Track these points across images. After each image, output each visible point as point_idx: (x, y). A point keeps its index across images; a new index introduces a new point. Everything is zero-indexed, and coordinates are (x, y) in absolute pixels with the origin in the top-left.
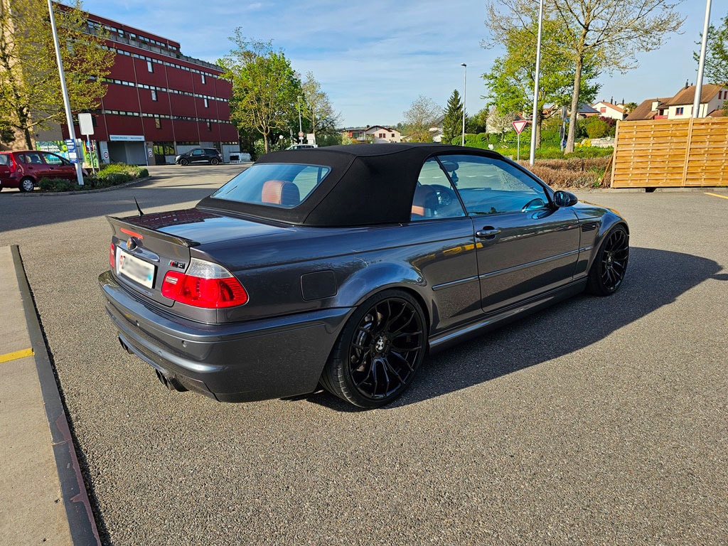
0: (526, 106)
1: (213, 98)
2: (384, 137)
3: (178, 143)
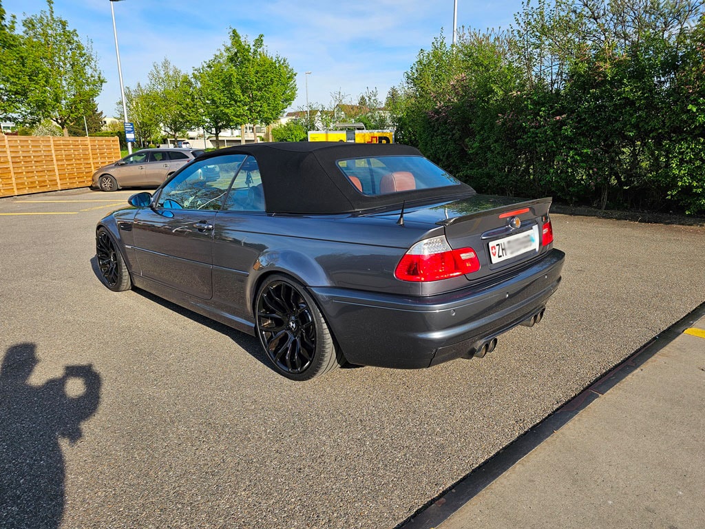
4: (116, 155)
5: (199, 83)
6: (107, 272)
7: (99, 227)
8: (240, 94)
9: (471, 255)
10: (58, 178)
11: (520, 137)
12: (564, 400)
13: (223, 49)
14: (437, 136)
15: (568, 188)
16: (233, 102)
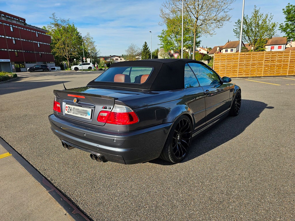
0: (175, 48)
1: (42, 43)
2: (118, 60)
3: (26, 63)
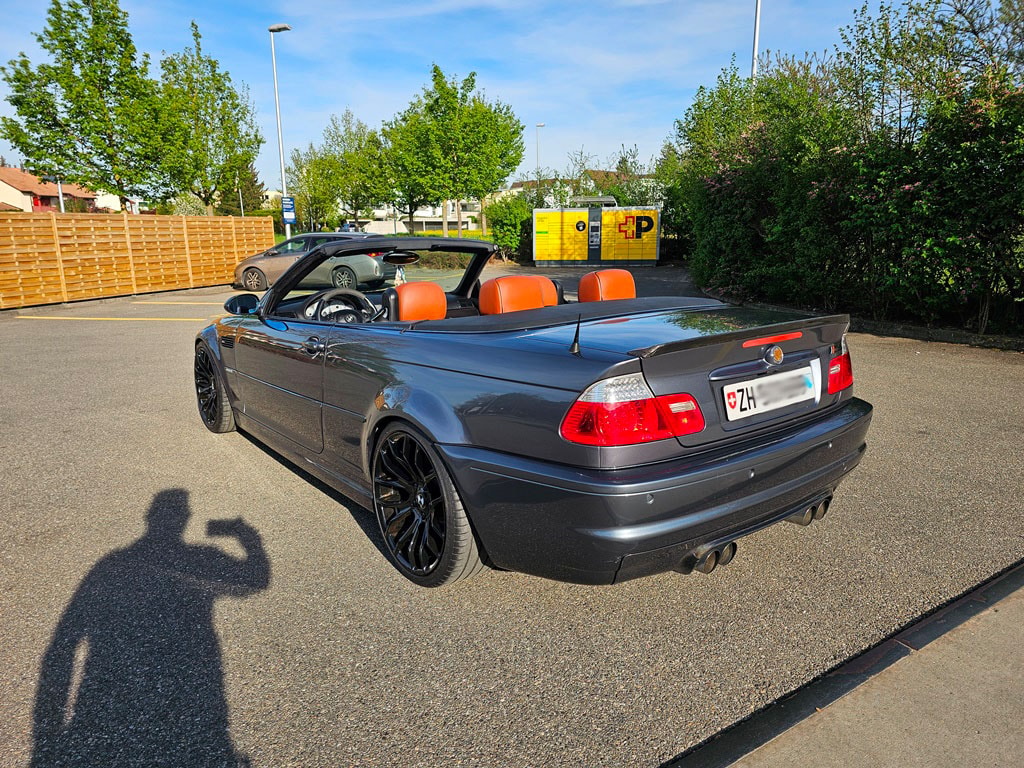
4: (269, 241)
5: (390, 143)
6: (206, 405)
7: (198, 341)
8: (440, 156)
9: (690, 406)
10: (190, 272)
11: (845, 217)
12: (847, 654)
13: (422, 94)
14: (718, 215)
15: (923, 297)
16: (430, 168)
